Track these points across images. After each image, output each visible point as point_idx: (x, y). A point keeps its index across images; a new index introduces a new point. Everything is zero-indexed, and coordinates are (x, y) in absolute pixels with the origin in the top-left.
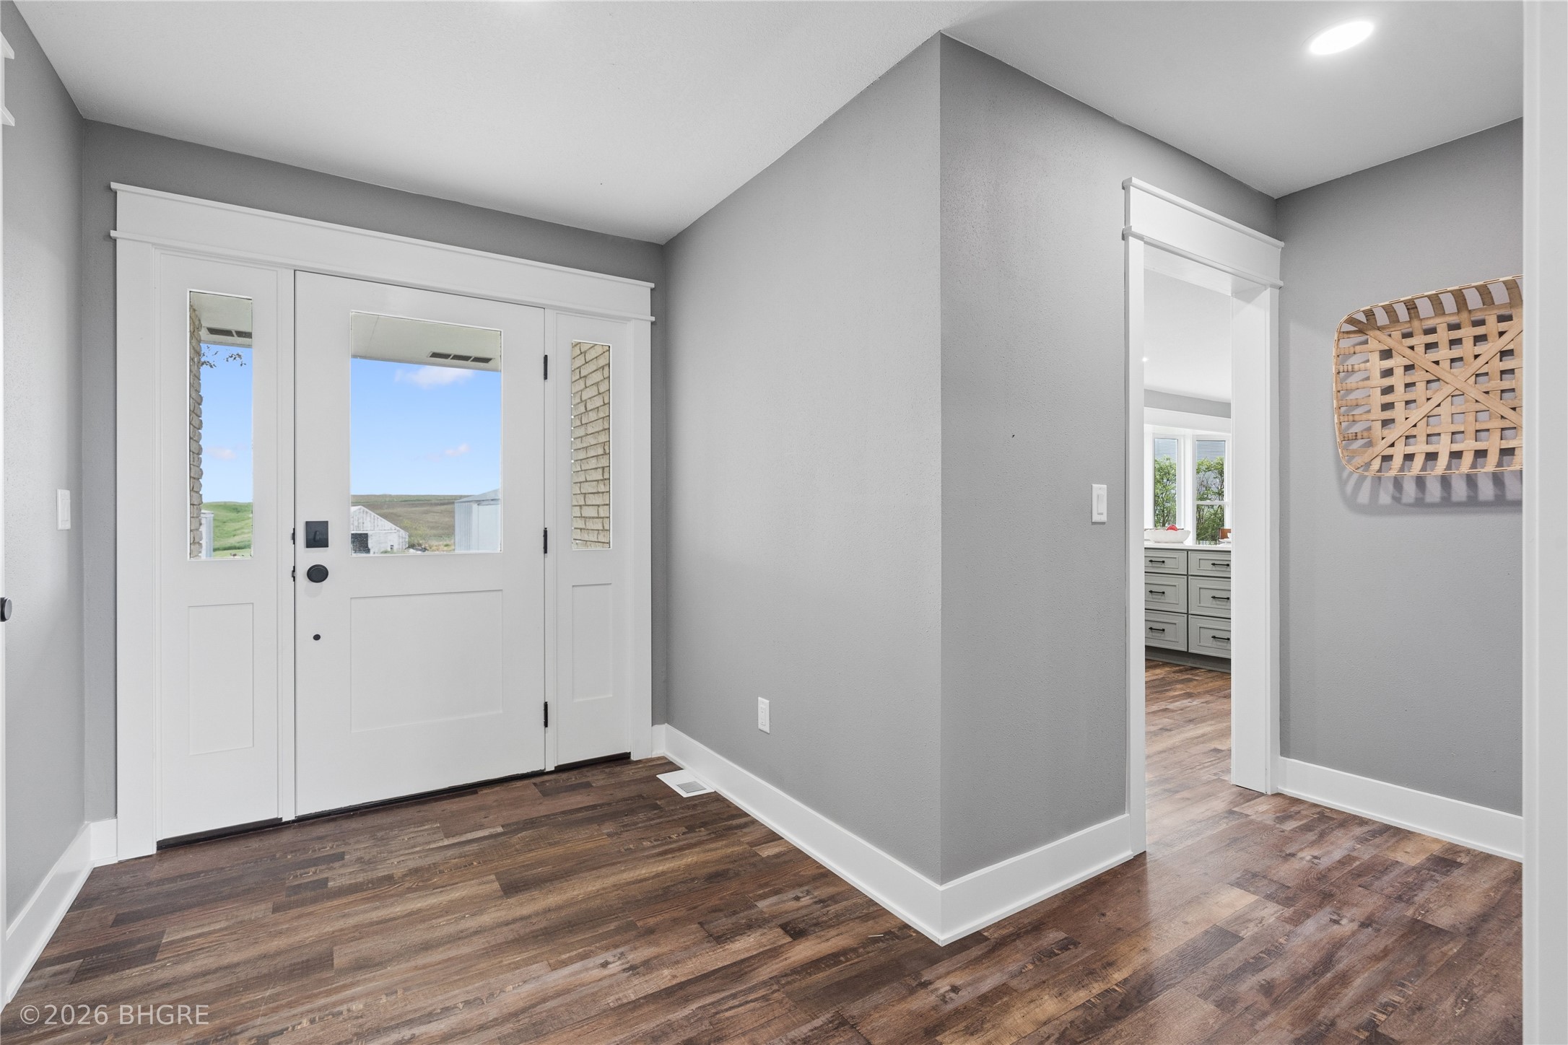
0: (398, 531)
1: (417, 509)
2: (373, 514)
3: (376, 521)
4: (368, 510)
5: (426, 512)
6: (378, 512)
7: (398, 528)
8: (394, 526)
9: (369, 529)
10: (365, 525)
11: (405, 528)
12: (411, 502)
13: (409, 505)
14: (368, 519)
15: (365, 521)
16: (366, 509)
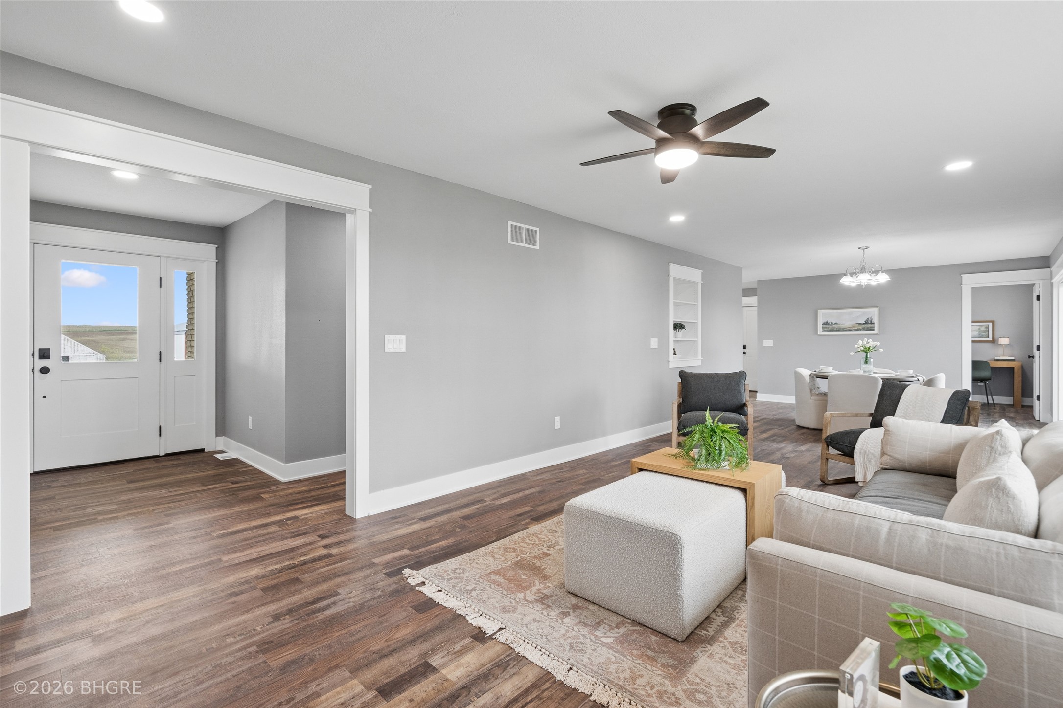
0: (96, 354)
1: (114, 337)
2: (73, 341)
3: (76, 347)
4: (68, 338)
5: (124, 340)
6: (79, 339)
7: (96, 352)
8: (92, 351)
9: (70, 353)
10: (66, 350)
11: (102, 352)
12: (109, 332)
13: (108, 333)
14: (69, 345)
15: (66, 347)
16: (66, 337)
